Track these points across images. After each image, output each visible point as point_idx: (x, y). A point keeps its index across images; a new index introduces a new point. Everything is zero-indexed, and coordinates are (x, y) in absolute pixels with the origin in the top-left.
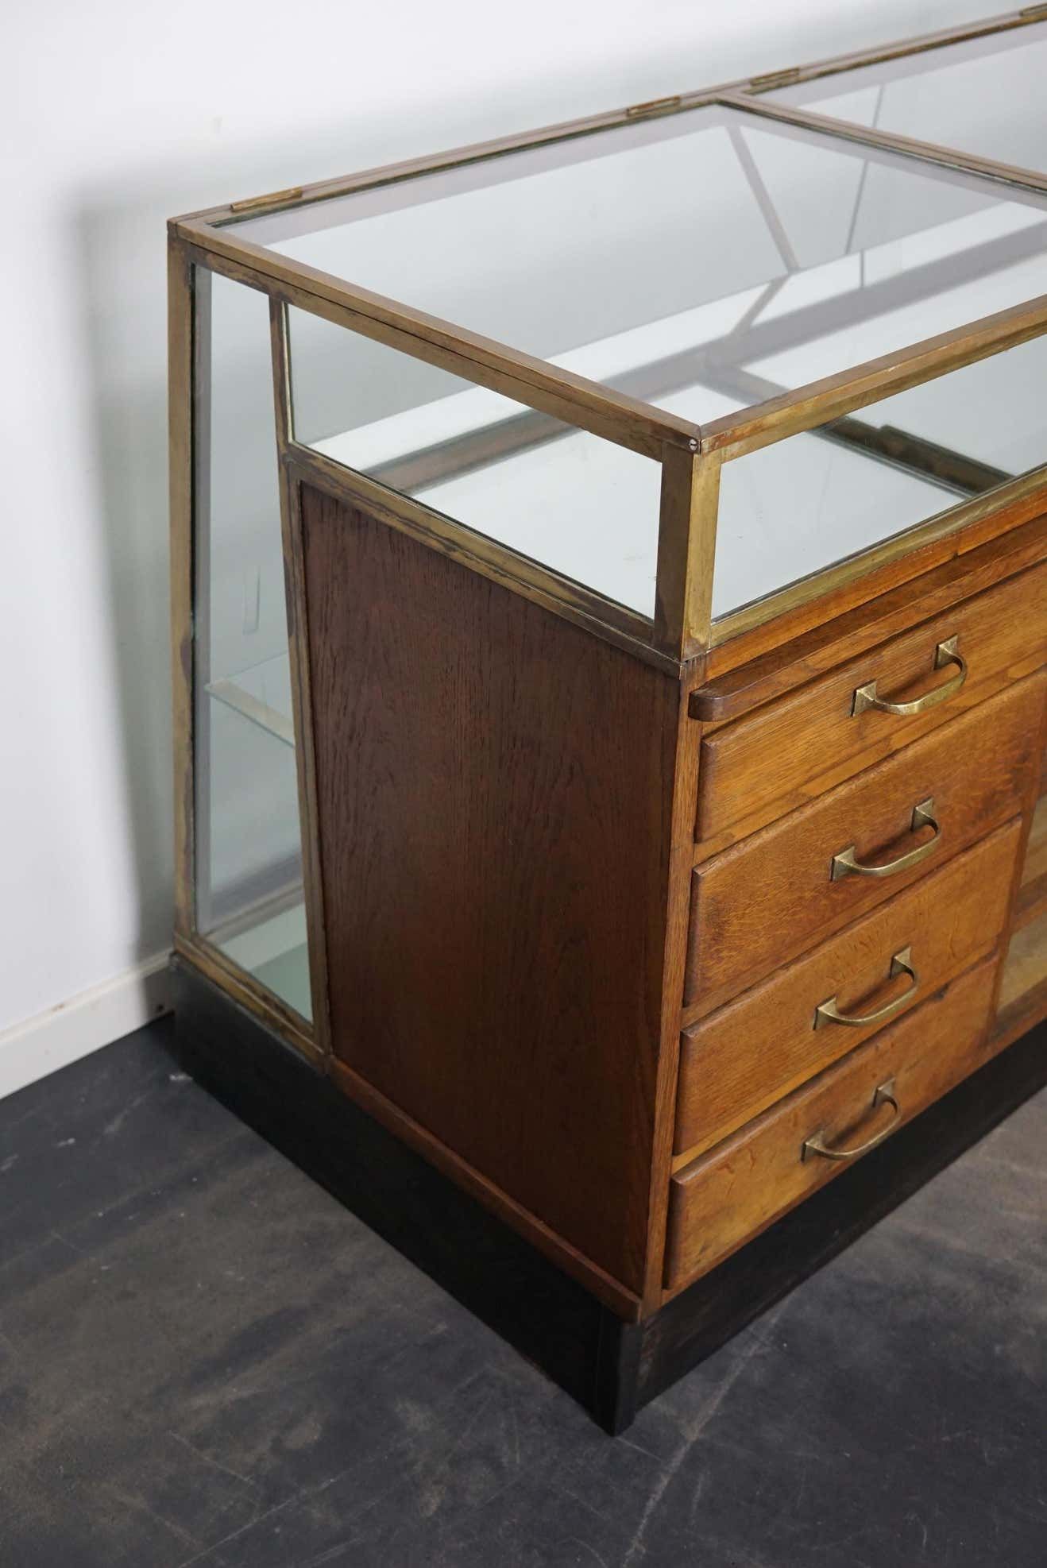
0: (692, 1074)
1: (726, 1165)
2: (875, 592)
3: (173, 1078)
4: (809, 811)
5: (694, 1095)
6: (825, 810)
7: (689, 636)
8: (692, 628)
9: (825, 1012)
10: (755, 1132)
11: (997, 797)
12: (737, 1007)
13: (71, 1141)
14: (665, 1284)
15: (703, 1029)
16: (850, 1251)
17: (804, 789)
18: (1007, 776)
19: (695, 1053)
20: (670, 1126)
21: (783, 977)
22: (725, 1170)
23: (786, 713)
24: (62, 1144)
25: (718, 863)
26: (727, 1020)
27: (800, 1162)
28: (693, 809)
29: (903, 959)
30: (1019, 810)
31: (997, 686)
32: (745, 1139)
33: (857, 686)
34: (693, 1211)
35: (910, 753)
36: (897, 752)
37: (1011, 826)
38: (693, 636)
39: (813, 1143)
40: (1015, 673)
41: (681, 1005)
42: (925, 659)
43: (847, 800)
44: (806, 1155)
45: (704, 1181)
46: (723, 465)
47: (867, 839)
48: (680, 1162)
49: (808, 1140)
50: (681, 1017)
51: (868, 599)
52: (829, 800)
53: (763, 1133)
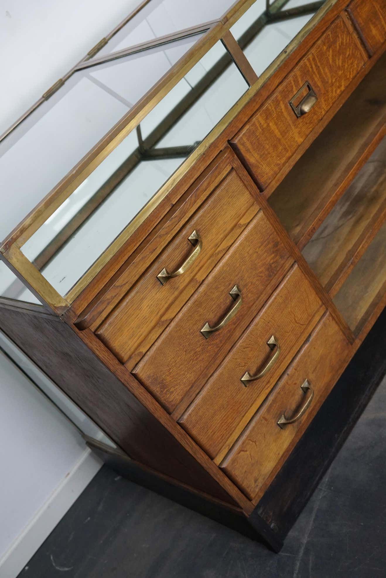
0: (194, 432)
1: (241, 450)
2: (140, 241)
4: (173, 324)
5: (203, 439)
6: (180, 320)
7: (56, 307)
8: (55, 304)
9: (244, 380)
10: (247, 433)
11: (273, 265)
12: (197, 401)
13: (89, 519)
14: (250, 500)
15: (185, 417)
17: (164, 318)
18: (273, 255)
19: (189, 426)
20: (202, 453)
21: (212, 380)
22: (242, 453)
23: (126, 305)
24: (86, 521)
25: (141, 365)
26: (195, 408)
27: (282, 430)
28: (112, 356)
29: (272, 341)
30: (293, 261)
31: (239, 231)
32: (244, 437)
33: (157, 274)
34: (238, 473)
35: (210, 278)
36: (203, 281)
37: (293, 268)
38: (57, 306)
39: (281, 421)
40: (243, 222)
41: (168, 416)
42: (185, 247)
43: (189, 310)
44: (283, 426)
45: (234, 461)
46: (20, 249)
47: (212, 317)
48: (218, 460)
49: (278, 421)
50: (172, 418)
51: (138, 245)
52: (180, 315)
53: (251, 432)
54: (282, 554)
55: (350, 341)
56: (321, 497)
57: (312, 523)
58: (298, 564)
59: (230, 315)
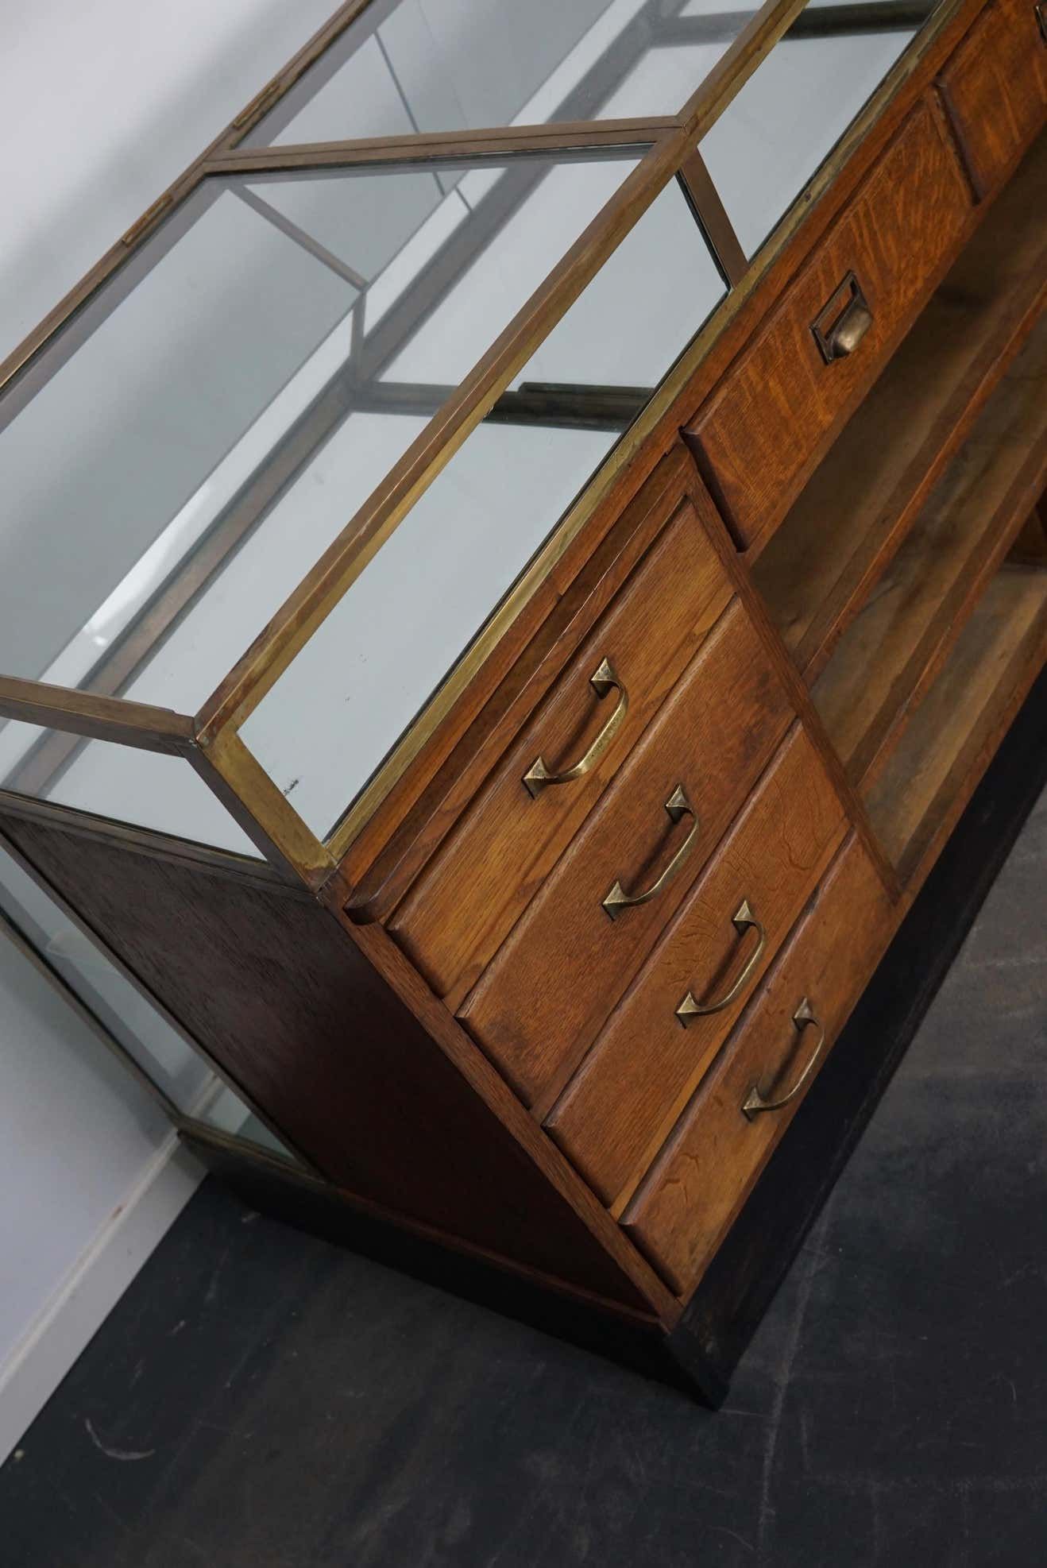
0: (576, 1147)
1: (668, 1180)
2: (489, 691)
3: (244, 1220)
4: (546, 892)
5: (591, 1161)
6: (563, 880)
7: (307, 871)
8: (307, 864)
9: (685, 1012)
10: (681, 1138)
11: (755, 731)
12: (584, 1074)
13: (182, 1323)
14: (675, 1292)
15: (560, 1112)
16: (873, 1124)
17: (529, 879)
18: (756, 706)
19: (567, 1134)
20: (585, 1191)
21: (618, 1018)
22: (670, 1186)
23: (458, 852)
24: (176, 1329)
25: (477, 997)
26: (581, 1089)
27: (750, 1125)
28: (418, 980)
29: (743, 914)
30: (794, 714)
31: (691, 650)
32: (674, 1148)
33: (522, 774)
34: (657, 1236)
35: (627, 772)
36: (613, 779)
37: (793, 734)
38: (311, 868)
39: (751, 1103)
40: (700, 628)
41: (524, 1111)
42: (583, 699)
43: (581, 856)
44: (751, 1116)
45: (654, 1206)
46: (239, 732)
47: (627, 866)
48: (617, 1210)
49: (744, 1104)
50: (532, 1118)
51: (484, 703)
52: (562, 868)
53: (691, 1132)
54: (727, 1411)
55: (894, 898)
56: (813, 1272)
57: (796, 1335)
58: (773, 1436)
59: (676, 864)
